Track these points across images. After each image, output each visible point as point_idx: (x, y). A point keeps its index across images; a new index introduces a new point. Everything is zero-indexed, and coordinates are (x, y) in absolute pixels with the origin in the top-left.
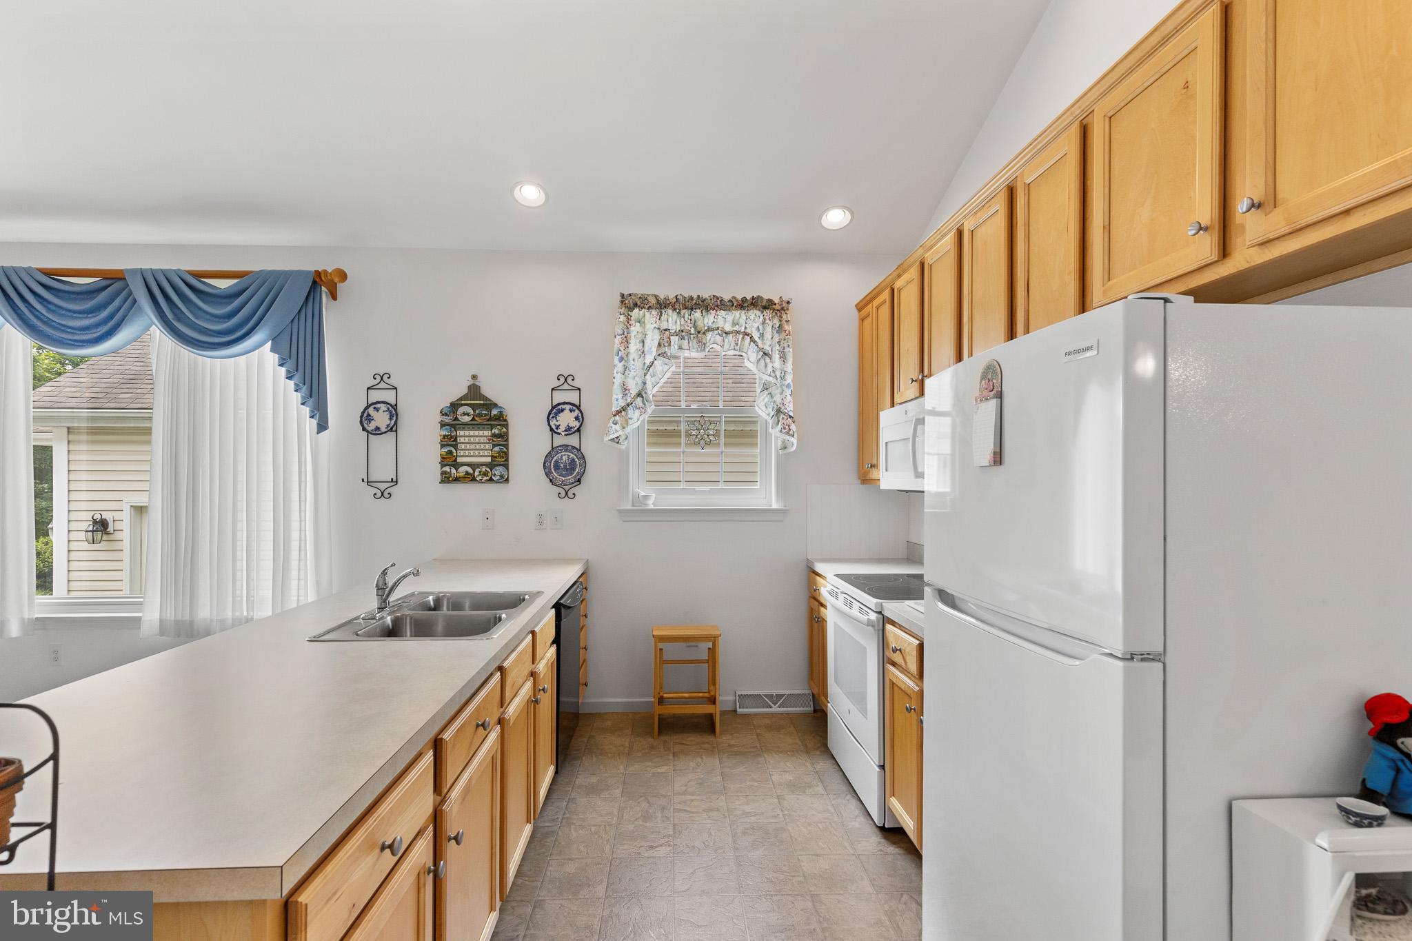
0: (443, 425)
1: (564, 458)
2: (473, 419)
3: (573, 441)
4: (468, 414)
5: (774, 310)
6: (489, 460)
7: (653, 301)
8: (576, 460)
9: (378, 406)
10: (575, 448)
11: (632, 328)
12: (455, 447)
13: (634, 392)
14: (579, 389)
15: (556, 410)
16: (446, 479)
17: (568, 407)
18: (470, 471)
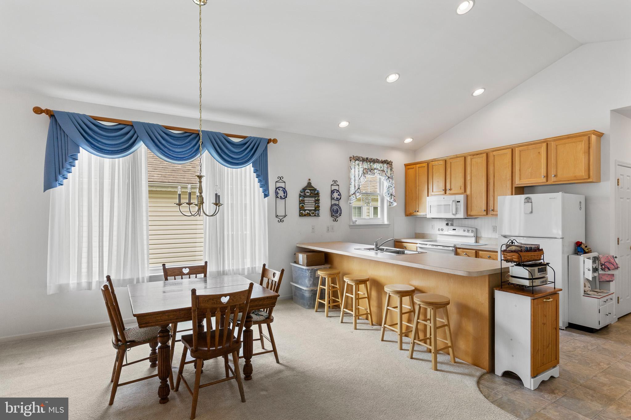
0: (300, 196)
1: (335, 208)
2: (310, 194)
3: (337, 202)
4: (308, 193)
5: (390, 164)
6: (314, 208)
7: (361, 159)
8: (338, 209)
9: (279, 188)
10: (338, 205)
11: (356, 167)
12: (304, 204)
13: (357, 188)
14: (338, 185)
15: (332, 192)
16: (301, 215)
17: (336, 191)
18: (309, 212)
